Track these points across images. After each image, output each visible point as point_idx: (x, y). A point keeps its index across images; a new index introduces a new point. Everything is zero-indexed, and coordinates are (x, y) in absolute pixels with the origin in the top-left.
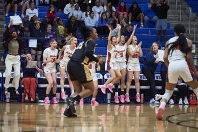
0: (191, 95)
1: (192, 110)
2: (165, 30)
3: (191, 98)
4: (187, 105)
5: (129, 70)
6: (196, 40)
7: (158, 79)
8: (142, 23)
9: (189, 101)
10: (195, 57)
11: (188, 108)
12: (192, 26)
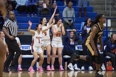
0: (108, 63)
1: (109, 75)
2: (86, 8)
3: (107, 65)
4: (105, 70)
5: (53, 47)
6: (111, 16)
7: (80, 50)
8: (65, 2)
9: (106, 67)
10: (111, 31)
11: (105, 73)
12: (108, 4)
